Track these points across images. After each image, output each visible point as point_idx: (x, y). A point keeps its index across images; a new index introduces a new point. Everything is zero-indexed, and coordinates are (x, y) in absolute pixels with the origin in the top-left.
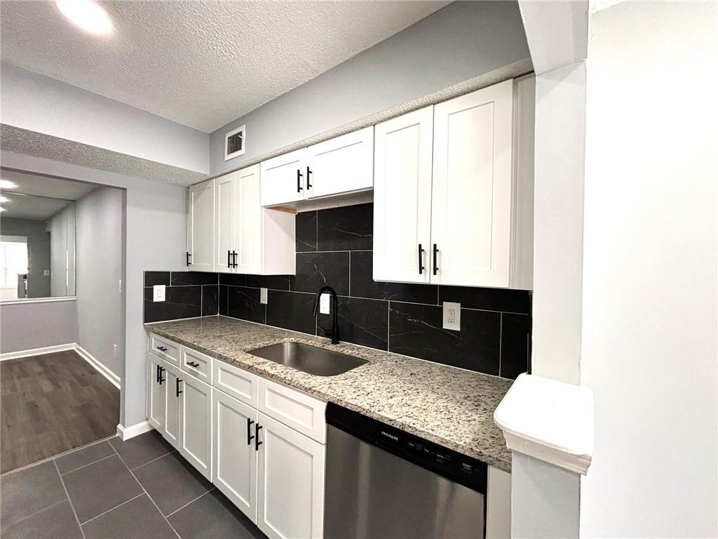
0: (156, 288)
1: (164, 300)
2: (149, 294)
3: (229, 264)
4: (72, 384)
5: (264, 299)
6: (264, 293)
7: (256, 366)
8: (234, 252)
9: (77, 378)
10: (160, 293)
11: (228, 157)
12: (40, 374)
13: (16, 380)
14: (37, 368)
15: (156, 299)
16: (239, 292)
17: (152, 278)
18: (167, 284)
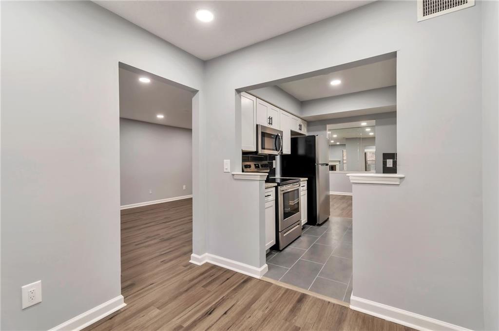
1: (392, 166)
2: (385, 163)
10: (390, 163)
15: (388, 166)
17: (385, 156)
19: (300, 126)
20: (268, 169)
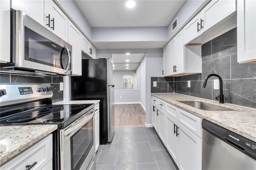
0: (154, 82)
1: (156, 86)
2: (152, 84)
3: (174, 71)
4: (138, 111)
5: (189, 85)
6: (189, 82)
7: (177, 104)
8: (175, 66)
9: (139, 110)
10: (155, 84)
11: (172, 31)
12: (133, 108)
13: (129, 108)
14: (133, 106)
15: (154, 86)
16: (180, 83)
17: (153, 79)
18: (157, 81)
19: (91, 50)
20: (50, 94)
